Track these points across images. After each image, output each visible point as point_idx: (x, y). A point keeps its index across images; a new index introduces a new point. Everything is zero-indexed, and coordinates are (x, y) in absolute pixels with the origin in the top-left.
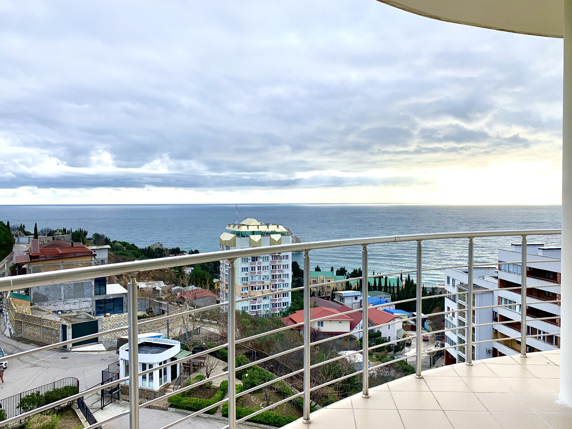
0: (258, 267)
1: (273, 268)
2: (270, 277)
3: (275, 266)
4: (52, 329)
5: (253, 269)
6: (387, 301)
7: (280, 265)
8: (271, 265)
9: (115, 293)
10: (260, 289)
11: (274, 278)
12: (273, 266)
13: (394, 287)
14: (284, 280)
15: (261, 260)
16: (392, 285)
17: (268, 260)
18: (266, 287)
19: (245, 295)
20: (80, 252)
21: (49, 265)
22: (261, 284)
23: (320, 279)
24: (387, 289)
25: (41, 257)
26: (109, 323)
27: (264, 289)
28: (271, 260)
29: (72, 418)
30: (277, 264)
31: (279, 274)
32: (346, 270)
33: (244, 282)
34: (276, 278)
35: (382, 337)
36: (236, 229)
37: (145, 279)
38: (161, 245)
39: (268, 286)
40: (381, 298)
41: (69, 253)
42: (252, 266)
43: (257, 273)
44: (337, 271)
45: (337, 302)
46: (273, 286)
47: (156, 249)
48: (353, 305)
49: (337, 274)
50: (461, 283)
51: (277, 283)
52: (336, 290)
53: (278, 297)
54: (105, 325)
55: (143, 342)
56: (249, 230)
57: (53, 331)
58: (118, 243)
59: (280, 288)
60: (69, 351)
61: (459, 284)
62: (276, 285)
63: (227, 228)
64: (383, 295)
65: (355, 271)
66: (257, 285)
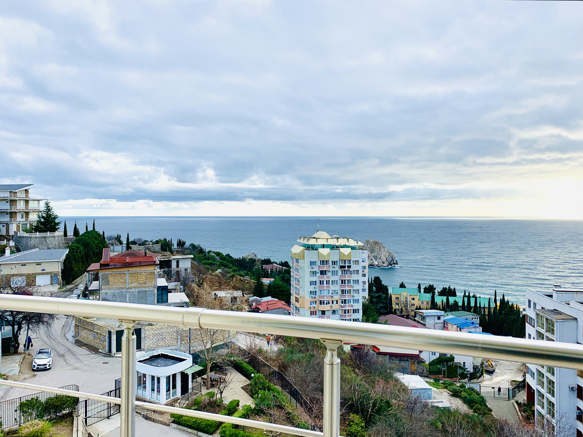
0: (327, 281)
1: (342, 283)
2: (340, 292)
3: (345, 280)
4: (101, 334)
5: (321, 282)
6: (473, 322)
7: (350, 280)
8: (340, 279)
9: (176, 302)
10: (329, 304)
11: (343, 294)
12: (342, 281)
13: (484, 308)
14: (354, 296)
15: (330, 274)
16: (482, 306)
17: (337, 274)
18: (335, 302)
19: (313, 309)
20: (144, 262)
21: (116, 272)
22: (330, 299)
23: (403, 296)
24: (477, 310)
25: (111, 265)
26: (152, 332)
27: (333, 303)
28: (341, 274)
29: (69, 425)
30: (347, 278)
31: (349, 289)
32: (434, 287)
33: (312, 296)
34: (345, 293)
35: (455, 361)
36: (306, 242)
37: (226, 288)
38: (255, 255)
39: (337, 301)
40: (466, 319)
41: (135, 262)
42: (321, 280)
43: (325, 287)
44: (425, 289)
45: (418, 322)
46: (342, 302)
47: (249, 260)
48: (436, 325)
49: (425, 292)
50: (542, 308)
51: (347, 298)
52: (420, 309)
53: (348, 313)
54: (148, 334)
55: (160, 353)
56: (318, 243)
57: (102, 336)
58: (212, 253)
59: (350, 304)
60: (113, 357)
61: (541, 308)
62: (345, 300)
63: (298, 240)
64: (470, 316)
65: (444, 289)
66: (326, 299)
